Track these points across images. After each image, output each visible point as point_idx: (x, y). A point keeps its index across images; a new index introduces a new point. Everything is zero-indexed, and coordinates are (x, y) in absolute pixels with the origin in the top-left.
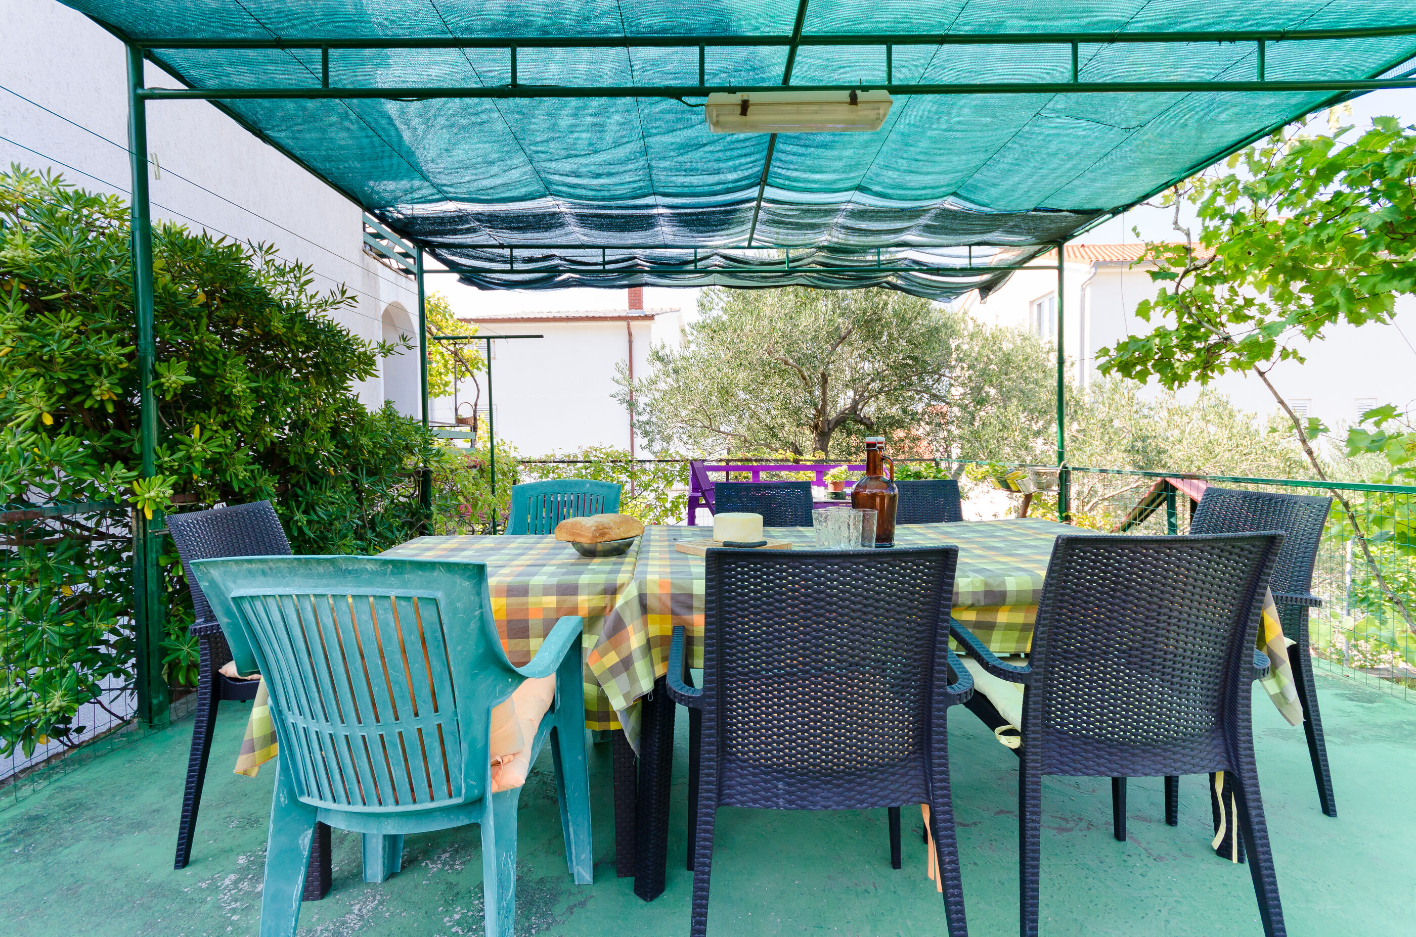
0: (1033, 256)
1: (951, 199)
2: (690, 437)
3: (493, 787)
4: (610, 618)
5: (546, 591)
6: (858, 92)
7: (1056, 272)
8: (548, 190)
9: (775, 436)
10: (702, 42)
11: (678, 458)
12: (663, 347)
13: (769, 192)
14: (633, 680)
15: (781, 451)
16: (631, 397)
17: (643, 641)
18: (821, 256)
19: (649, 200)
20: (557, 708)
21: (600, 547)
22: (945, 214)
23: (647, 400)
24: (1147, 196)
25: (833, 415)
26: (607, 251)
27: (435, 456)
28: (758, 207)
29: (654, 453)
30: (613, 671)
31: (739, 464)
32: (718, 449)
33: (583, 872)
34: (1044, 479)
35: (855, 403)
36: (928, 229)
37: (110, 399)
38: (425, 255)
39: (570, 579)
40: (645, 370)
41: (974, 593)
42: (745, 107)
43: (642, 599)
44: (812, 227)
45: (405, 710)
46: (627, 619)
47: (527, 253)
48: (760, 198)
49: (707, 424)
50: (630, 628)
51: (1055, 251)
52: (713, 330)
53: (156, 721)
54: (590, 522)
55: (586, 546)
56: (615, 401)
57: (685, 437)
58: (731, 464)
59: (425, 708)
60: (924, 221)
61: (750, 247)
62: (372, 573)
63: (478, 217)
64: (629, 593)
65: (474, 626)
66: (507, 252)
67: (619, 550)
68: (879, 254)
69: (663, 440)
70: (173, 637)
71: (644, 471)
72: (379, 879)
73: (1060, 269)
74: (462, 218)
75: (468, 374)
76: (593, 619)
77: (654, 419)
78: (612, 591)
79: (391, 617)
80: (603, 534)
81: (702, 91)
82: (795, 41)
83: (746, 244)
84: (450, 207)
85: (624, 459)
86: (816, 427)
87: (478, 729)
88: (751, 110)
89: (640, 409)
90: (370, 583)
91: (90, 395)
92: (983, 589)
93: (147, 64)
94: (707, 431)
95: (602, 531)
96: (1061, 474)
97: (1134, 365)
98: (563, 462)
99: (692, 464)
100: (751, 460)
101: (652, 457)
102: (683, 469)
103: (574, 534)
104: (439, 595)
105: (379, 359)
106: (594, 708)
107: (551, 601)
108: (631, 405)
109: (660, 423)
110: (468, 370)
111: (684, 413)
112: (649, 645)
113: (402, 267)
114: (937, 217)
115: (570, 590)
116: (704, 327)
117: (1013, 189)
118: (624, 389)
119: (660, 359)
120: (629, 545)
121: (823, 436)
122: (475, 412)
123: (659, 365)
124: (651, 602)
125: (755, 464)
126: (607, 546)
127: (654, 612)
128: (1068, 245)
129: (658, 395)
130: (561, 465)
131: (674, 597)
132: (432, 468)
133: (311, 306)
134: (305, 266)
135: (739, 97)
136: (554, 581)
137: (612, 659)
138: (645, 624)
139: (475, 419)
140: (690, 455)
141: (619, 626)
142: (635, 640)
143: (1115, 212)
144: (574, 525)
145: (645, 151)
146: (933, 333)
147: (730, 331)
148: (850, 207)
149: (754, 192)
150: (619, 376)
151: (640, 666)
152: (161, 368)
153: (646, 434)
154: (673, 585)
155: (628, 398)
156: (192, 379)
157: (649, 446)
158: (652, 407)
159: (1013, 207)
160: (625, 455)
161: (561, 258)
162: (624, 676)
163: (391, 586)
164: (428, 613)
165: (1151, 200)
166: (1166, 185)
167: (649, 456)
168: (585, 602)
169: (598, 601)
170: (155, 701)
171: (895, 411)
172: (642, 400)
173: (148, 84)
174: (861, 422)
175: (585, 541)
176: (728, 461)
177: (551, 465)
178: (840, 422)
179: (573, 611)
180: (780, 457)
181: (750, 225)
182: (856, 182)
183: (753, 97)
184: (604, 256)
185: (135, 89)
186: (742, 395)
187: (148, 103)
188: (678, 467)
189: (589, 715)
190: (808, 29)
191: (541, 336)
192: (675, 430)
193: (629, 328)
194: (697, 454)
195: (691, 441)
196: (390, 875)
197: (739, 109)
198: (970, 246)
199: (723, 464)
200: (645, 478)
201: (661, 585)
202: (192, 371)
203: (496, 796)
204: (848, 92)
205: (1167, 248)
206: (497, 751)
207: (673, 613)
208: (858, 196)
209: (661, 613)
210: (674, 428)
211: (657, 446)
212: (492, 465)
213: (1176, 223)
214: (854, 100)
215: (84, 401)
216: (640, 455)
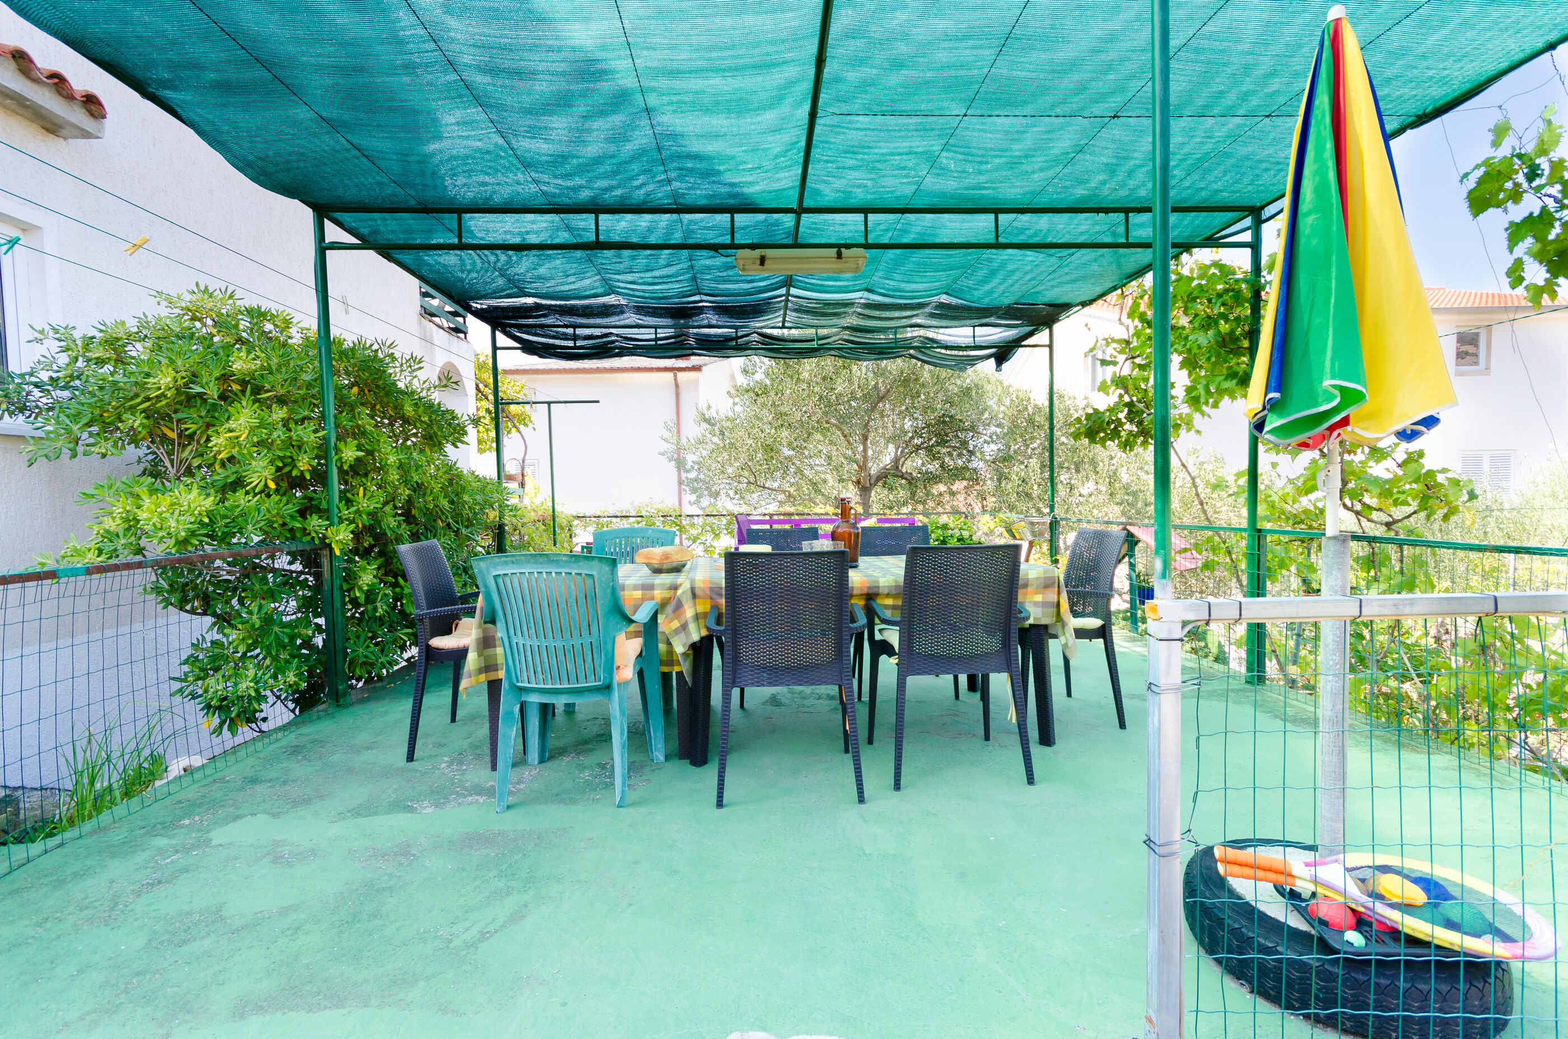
0: (1031, 334)
1: (944, 296)
2: (736, 493)
3: (616, 679)
4: (673, 603)
5: (635, 588)
6: (843, 250)
7: (1047, 349)
8: (611, 291)
9: (818, 491)
10: (732, 210)
11: (724, 513)
12: (709, 408)
13: (793, 291)
14: (688, 635)
15: (821, 506)
16: (679, 455)
17: (694, 613)
18: (846, 335)
19: (697, 298)
20: (644, 654)
21: (665, 567)
22: (942, 306)
23: (695, 458)
24: (1103, 294)
25: (874, 469)
26: (659, 330)
27: (511, 510)
28: (787, 301)
29: (702, 509)
30: (676, 632)
31: (782, 517)
32: (763, 503)
33: (660, 756)
34: (1037, 528)
35: (896, 460)
36: (932, 315)
37: (308, 470)
38: (498, 333)
39: (649, 581)
40: (692, 430)
41: (889, 587)
42: (763, 260)
43: (693, 590)
44: (835, 314)
45: (576, 633)
46: (684, 602)
47: (587, 332)
48: (788, 294)
49: (752, 480)
50: (686, 606)
51: (1047, 331)
52: (757, 393)
53: (341, 702)
54: (658, 551)
55: (656, 566)
56: (664, 459)
57: (731, 493)
58: (776, 518)
59: (585, 632)
60: (927, 310)
61: (783, 327)
62: (565, 562)
63: (549, 307)
64: (686, 586)
65: (609, 591)
66: (570, 331)
67: (678, 569)
68: (895, 333)
69: (711, 496)
70: (352, 642)
71: (693, 525)
72: (536, 763)
73: (1050, 346)
74: (538, 307)
75: (514, 430)
76: (664, 604)
77: (702, 476)
78: (675, 588)
79: (572, 584)
80: (667, 558)
81: (733, 246)
82: (800, 210)
83: (780, 325)
84: (530, 301)
85: (673, 514)
86: (858, 482)
87: (609, 647)
88: (766, 262)
89: (688, 467)
90: (563, 567)
91: (295, 466)
92: (894, 584)
93: (327, 223)
94: (752, 487)
95: (666, 556)
96: (1051, 524)
97: (1098, 432)
98: (617, 517)
99: (736, 517)
100: (793, 514)
101: (701, 513)
102: (730, 523)
103: (648, 558)
104: (594, 573)
105: (471, 430)
106: (665, 658)
107: (638, 594)
108: (680, 464)
109: (707, 479)
110: (515, 426)
111: (730, 470)
112: (697, 617)
113: (452, 326)
114: (936, 308)
115: (651, 587)
116: (748, 391)
117: (991, 292)
118: (670, 447)
119: (708, 421)
120: (684, 566)
121: (864, 489)
122: (523, 468)
123: (705, 426)
124: (698, 592)
125: (797, 517)
126: (670, 567)
127: (700, 598)
128: (1056, 327)
129: (705, 453)
130: (614, 520)
131: (711, 589)
132: (506, 522)
133: (423, 389)
134: (419, 357)
135: (758, 252)
136: (640, 582)
137: (676, 624)
138: (695, 605)
139: (523, 475)
140: (737, 510)
141: (679, 605)
142: (689, 613)
143: (1084, 304)
144: (648, 553)
145: (692, 267)
146: (966, 392)
147: (772, 393)
148: (862, 301)
149: (783, 291)
150: (667, 435)
151: (692, 627)
152: (341, 445)
153: (694, 491)
154: (711, 582)
155: (676, 456)
156: (361, 454)
157: (697, 502)
158: (700, 465)
159: (996, 303)
160: (675, 510)
161: (617, 335)
162: (683, 634)
163: (573, 568)
164: (589, 582)
165: (1109, 298)
166: (1114, 288)
167: (695, 510)
168: (659, 594)
169: (667, 594)
170: (341, 687)
171: (933, 467)
172: (690, 458)
173: (328, 239)
174: (902, 477)
175: (656, 562)
176: (771, 515)
177: (605, 519)
178: (883, 476)
179: (652, 599)
180: (822, 511)
181: (782, 312)
182: (864, 286)
183: (769, 253)
184: (656, 333)
185: (320, 243)
186: (787, 452)
187: (328, 252)
188: (724, 521)
189: (662, 663)
190: (808, 203)
191: (598, 402)
192: (722, 486)
193: (675, 379)
194: (744, 509)
195: (737, 497)
196: (542, 761)
197: (758, 262)
198: (974, 327)
199: (767, 518)
200: (694, 532)
201: (704, 582)
202: (359, 448)
203: (619, 684)
204: (836, 250)
205: (1114, 340)
206: (618, 662)
207: (711, 598)
208: (866, 294)
209: (704, 598)
210: (721, 484)
211: (705, 502)
212: (554, 520)
213: (1120, 319)
214: (839, 256)
215: (291, 471)
216: (688, 510)
